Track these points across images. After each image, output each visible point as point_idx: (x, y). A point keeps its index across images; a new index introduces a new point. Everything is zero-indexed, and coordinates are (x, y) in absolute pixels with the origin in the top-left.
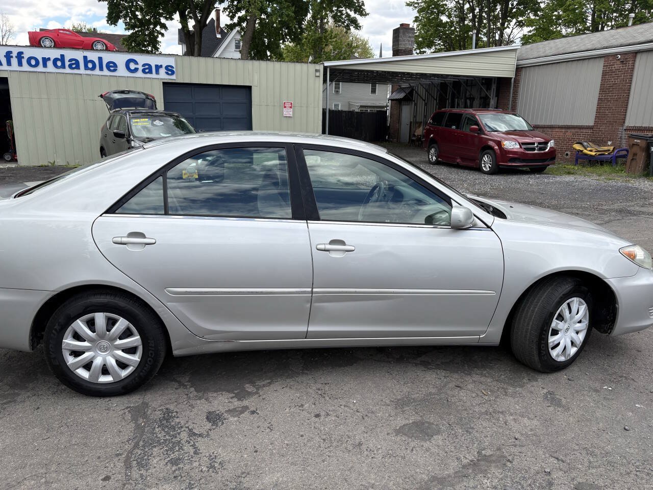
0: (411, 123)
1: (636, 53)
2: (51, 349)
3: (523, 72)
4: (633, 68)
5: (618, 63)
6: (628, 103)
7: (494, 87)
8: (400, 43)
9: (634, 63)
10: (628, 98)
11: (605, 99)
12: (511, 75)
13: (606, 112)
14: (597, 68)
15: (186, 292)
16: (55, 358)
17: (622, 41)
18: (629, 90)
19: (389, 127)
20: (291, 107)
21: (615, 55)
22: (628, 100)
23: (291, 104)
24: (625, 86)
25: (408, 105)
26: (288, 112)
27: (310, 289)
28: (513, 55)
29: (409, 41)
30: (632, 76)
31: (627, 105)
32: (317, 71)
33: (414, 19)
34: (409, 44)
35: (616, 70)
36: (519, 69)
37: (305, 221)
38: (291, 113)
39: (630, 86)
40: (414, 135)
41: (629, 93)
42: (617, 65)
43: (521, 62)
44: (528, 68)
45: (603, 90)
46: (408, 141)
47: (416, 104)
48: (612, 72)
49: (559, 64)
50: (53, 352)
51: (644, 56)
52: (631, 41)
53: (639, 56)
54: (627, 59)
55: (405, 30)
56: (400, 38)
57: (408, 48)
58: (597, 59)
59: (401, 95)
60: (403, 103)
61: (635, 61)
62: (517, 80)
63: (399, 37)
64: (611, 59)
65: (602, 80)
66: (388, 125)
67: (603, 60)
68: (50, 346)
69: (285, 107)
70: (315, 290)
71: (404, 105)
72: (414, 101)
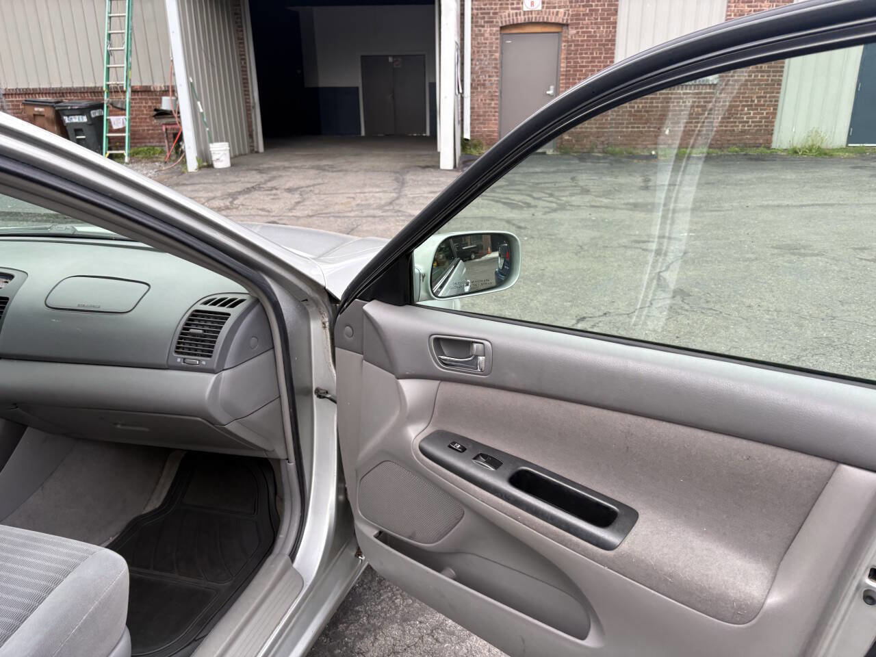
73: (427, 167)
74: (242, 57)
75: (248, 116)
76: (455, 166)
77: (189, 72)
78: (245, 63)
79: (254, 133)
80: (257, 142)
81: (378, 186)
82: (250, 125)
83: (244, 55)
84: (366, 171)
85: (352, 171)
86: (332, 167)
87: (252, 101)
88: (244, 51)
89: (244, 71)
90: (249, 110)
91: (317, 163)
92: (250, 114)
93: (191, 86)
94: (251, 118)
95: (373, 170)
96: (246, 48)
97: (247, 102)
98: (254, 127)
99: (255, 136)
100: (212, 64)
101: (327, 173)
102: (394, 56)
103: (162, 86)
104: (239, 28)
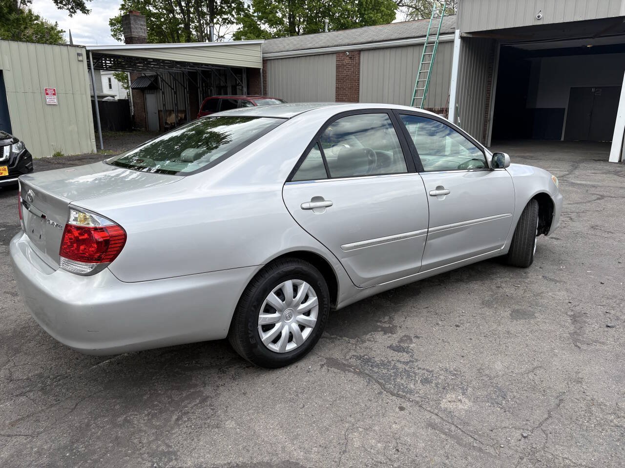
0: (159, 111)
1: (360, 51)
2: (249, 328)
3: (269, 64)
4: (359, 63)
5: (348, 58)
6: (359, 90)
7: (244, 76)
8: (133, 30)
9: (359, 59)
10: (359, 87)
11: (341, 87)
12: (259, 65)
13: (343, 98)
14: (332, 62)
15: (355, 246)
16: (252, 337)
17: (347, 41)
18: (359, 81)
19: (133, 116)
20: (54, 94)
21: (344, 52)
22: (359, 88)
23: (54, 90)
24: (355, 77)
25: (152, 93)
26: (51, 100)
27: (426, 230)
28: (258, 48)
29: (141, 29)
30: (359, 69)
31: (359, 92)
32: (79, 55)
33: (120, 7)
34: (142, 32)
35: (346, 64)
36: (265, 61)
37: (418, 174)
38: (55, 101)
39: (359, 77)
40: (166, 123)
41: (359, 83)
42: (347, 61)
43: (266, 55)
44: (272, 61)
45: (338, 80)
46: (159, 129)
47: (163, 93)
48: (344, 66)
49: (299, 58)
50: (251, 331)
51: (366, 53)
52: (354, 42)
53: (362, 54)
54: (354, 55)
55: (136, 17)
56: (132, 25)
57: (142, 36)
58: (330, 55)
59: (146, 84)
60: (146, 92)
61: (360, 57)
62: (264, 71)
63: (130, 24)
64: (341, 55)
65: (337, 72)
66: (133, 114)
67: (335, 56)
68: (249, 325)
69: (47, 94)
70: (430, 229)
71: (147, 93)
72: (161, 90)
73: (599, 160)
74: (488, 92)
75: (485, 125)
76: (620, 161)
77: (457, 101)
78: (489, 95)
79: (487, 136)
80: (487, 142)
81: (557, 168)
82: (485, 131)
83: (490, 91)
84: (554, 160)
85: (544, 160)
86: (532, 157)
87: (489, 117)
88: (490, 89)
89: (488, 99)
90: (487, 122)
91: (523, 154)
92: (486, 124)
93: (456, 109)
94: (486, 127)
95: (559, 160)
96: (492, 87)
97: (486, 117)
98: (487, 132)
99: (486, 137)
100: (470, 96)
101: (527, 160)
102: (596, 88)
103: (439, 108)
104: (490, 75)
